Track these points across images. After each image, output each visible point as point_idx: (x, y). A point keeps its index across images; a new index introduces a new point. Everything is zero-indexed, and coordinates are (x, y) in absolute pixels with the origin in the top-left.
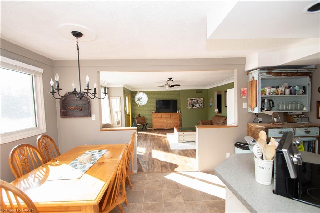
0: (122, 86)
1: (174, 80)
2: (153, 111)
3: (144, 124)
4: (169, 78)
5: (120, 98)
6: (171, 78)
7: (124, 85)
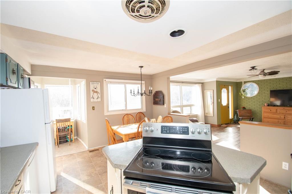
0: (215, 80)
1: (258, 69)
2: (266, 104)
3: (251, 118)
4: (251, 67)
5: (213, 90)
6: (255, 67)
7: (217, 79)
